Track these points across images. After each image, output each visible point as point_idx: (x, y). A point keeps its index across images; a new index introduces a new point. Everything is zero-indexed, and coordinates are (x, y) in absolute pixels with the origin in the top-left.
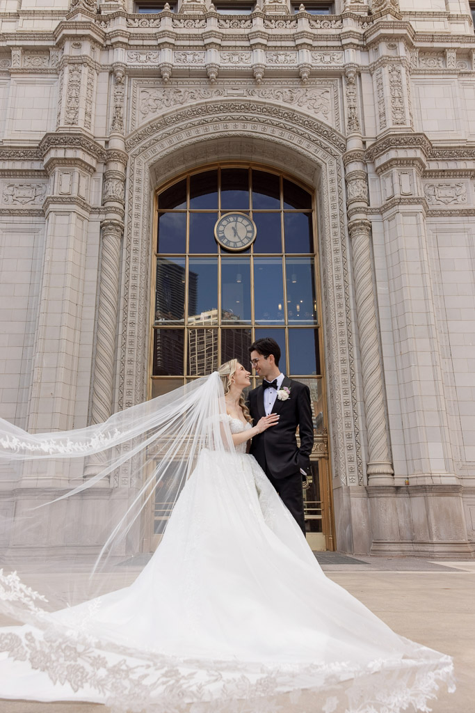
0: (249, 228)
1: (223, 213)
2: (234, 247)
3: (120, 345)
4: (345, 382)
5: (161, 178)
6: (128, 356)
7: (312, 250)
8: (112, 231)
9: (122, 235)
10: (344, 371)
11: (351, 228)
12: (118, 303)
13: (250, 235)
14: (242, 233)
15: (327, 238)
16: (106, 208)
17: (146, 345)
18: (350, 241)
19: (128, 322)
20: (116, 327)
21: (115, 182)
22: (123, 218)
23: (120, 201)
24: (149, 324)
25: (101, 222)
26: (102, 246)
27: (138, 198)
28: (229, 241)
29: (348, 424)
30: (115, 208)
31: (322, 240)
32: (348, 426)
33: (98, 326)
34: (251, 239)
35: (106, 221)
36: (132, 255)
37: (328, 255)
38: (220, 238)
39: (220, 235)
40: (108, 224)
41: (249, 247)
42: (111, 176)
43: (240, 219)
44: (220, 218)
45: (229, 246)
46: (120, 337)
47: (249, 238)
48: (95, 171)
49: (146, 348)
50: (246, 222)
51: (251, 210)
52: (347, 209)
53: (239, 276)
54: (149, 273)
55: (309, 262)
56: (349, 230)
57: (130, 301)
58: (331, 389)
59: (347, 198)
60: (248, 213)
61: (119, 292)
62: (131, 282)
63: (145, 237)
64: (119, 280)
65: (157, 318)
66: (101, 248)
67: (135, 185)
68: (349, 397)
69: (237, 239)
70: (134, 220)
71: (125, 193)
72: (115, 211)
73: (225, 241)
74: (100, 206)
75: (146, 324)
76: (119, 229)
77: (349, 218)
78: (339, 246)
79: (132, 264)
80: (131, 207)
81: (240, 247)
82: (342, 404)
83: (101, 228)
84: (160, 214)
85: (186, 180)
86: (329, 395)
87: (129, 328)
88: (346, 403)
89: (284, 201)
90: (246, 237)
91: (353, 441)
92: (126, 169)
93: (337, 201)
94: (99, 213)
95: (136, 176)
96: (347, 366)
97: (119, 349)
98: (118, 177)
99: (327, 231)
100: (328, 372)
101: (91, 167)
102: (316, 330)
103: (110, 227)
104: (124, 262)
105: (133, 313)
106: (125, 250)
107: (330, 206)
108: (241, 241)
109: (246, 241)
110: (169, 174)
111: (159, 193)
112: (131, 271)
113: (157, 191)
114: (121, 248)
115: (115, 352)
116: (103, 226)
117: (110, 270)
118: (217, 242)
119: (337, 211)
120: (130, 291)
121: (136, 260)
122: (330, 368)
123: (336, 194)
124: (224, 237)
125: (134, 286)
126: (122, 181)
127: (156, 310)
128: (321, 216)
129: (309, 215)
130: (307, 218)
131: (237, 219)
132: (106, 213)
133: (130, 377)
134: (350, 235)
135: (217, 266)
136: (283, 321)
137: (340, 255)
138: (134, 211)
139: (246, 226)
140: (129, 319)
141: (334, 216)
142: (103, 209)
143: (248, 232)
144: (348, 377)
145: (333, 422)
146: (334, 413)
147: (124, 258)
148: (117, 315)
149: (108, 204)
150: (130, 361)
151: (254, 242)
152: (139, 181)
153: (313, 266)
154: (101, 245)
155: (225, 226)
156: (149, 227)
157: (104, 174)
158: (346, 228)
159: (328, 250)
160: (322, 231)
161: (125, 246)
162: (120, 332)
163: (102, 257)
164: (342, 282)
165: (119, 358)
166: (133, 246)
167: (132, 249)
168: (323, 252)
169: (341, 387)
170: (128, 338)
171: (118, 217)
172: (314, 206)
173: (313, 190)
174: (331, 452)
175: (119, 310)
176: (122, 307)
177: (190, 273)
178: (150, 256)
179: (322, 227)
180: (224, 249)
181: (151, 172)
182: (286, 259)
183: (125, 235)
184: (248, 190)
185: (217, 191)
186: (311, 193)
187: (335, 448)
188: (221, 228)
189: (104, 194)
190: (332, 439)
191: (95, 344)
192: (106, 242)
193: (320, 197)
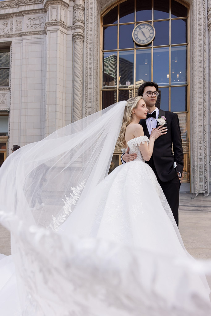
0: (151, 31)
1: (137, 24)
2: (143, 43)
3: (84, 100)
4: (200, 115)
5: (104, 7)
6: (88, 105)
7: (187, 42)
8: (78, 39)
9: (84, 41)
10: (200, 108)
11: (210, 25)
12: (83, 78)
13: (151, 35)
14: (147, 35)
15: (195, 33)
16: (75, 26)
17: (98, 99)
18: (209, 33)
19: (88, 88)
20: (83, 91)
21: (79, 11)
22: (84, 31)
23: (82, 22)
24: (99, 89)
25: (73, 34)
26: (74, 48)
27: (91, 19)
28: (140, 40)
29: (200, 137)
30: (79, 26)
31: (192, 34)
32: (200, 138)
33: (74, 91)
34: (152, 37)
35: (75, 34)
36: (89, 52)
37: (195, 43)
38: (135, 39)
39: (136, 37)
40: (76, 35)
41: (151, 43)
42: (77, 8)
43: (146, 26)
44: (136, 27)
45: (140, 43)
46: (84, 96)
47: (151, 37)
48: (69, 6)
49: (98, 101)
50: (149, 28)
51: (153, 20)
52: (208, 14)
53: (146, 60)
54: (98, 62)
55: (184, 48)
56: (208, 27)
57: (89, 77)
58: (192, 119)
59: (208, 7)
60: (151, 22)
61: (83, 72)
62: (89, 66)
63: (95, 41)
64: (83, 66)
65: (104, 85)
66: (73, 49)
67: (90, 11)
68: (202, 123)
69: (144, 39)
70: (89, 32)
71: (84, 17)
72: (79, 27)
73: (138, 40)
74: (72, 25)
75: (97, 88)
76: (82, 37)
77: (208, 19)
78: (202, 37)
79: (89, 57)
80: (87, 25)
81: (146, 42)
82: (198, 127)
83: (73, 38)
84: (104, 28)
85: (117, 7)
86: (191, 122)
87: (88, 91)
88: (200, 126)
89: (172, 14)
90: (150, 37)
91: (202, 145)
92: (84, 3)
93: (202, 10)
94: (72, 29)
95: (90, 6)
96: (202, 106)
97: (84, 102)
98: (80, 8)
99: (195, 28)
100: (191, 110)
101: (67, 4)
102: (186, 87)
103: (77, 37)
104: (85, 56)
105: (90, 83)
106: (85, 49)
107: (198, 13)
108: (147, 39)
109: (149, 39)
110: (108, 3)
111: (103, 16)
112: (89, 61)
113: (102, 14)
114: (83, 48)
115: (82, 103)
116: (74, 36)
117: (79, 61)
118: (134, 41)
119: (202, 16)
120: (89, 72)
121: (91, 54)
122: (192, 107)
123: (201, 6)
124: (137, 38)
125: (90, 69)
126: (82, 10)
127: (103, 81)
128: (192, 20)
129: (186, 20)
130: (185, 23)
131: (145, 27)
132: (75, 29)
134: (209, 29)
135: (134, 55)
136: (168, 83)
137: (202, 42)
138: (89, 27)
139: (149, 30)
140: (89, 86)
141: (200, 19)
142: (73, 27)
143: (151, 33)
144: (202, 112)
145: (192, 136)
146: (193, 131)
147: (85, 53)
148: (83, 85)
149: (76, 24)
150: (90, 107)
151: (154, 39)
152: (91, 9)
153: (187, 51)
154: (73, 48)
155: (138, 31)
156: (98, 36)
157: (73, 7)
158: (207, 25)
159: (195, 40)
160: (192, 29)
161: (85, 47)
162: (84, 93)
163: (74, 54)
164: (202, 58)
165: (84, 106)
166: (89, 47)
167: (89, 48)
168: (192, 42)
169: (198, 118)
170: (88, 96)
171: (81, 31)
172: (189, 15)
173: (189, 5)
174: (190, 151)
175: (83, 82)
176: (85, 80)
178: (99, 52)
179: (192, 27)
180: (137, 45)
181: (98, 3)
182: (171, 48)
183: (85, 41)
184: (151, 9)
185: (134, 12)
186: (187, 7)
187: (193, 149)
188: (136, 33)
189: (74, 18)
190: (191, 144)
191: (73, 100)
192: (76, 46)
193: (192, 8)
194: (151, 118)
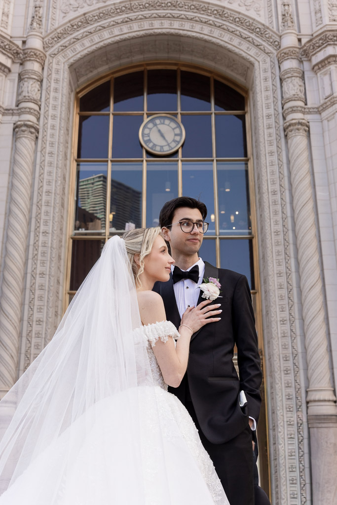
0: (177, 131)
1: (149, 115)
2: (160, 151)
3: (30, 256)
4: (281, 298)
5: (82, 80)
6: (39, 269)
7: (246, 155)
8: (26, 133)
9: (37, 138)
10: (281, 285)
11: (287, 128)
12: (30, 211)
13: (178, 138)
14: (170, 137)
15: (261, 139)
16: (20, 109)
17: (62, 257)
18: (287, 142)
19: (41, 231)
20: (28, 237)
21: (31, 82)
22: (38, 119)
23: (35, 102)
24: (66, 235)
25: (14, 124)
26: (15, 150)
27: (55, 99)
28: (155, 145)
29: (285, 345)
30: (29, 108)
31: (256, 142)
32: (285, 347)
33: (7, 236)
34: (179, 142)
35: (19, 123)
36: (47, 158)
37: (263, 158)
38: (147, 142)
39: (146, 139)
40: (21, 126)
41: (177, 152)
42: (27, 76)
43: (167, 122)
44: (146, 120)
45: (155, 150)
46: (31, 248)
47: (177, 141)
48: (10, 71)
49: (62, 262)
50: (173, 125)
51: (179, 111)
52: (283, 108)
53: (168, 184)
54: (67, 179)
55: (242, 167)
56: (285, 131)
57: (44, 208)
58: (266, 306)
59: (282, 97)
60: (176, 115)
61: (31, 198)
62: (45, 188)
63: (62, 140)
64: (32, 186)
65: (77, 228)
66: (14, 151)
67: (53, 85)
68: (286, 314)
69: (163, 143)
70: (50, 122)
71: (41, 94)
72: (30, 111)
73: (151, 145)
74: (14, 107)
75: (62, 234)
76: (33, 130)
77: (284, 118)
78: (274, 148)
79: (47, 169)
80: (47, 109)
81: (167, 150)
82: (279, 323)
83: (14, 130)
84: (82, 119)
85: (108, 83)
86: (264, 313)
87: (41, 238)
88: (283, 321)
89: (216, 104)
90: (174, 141)
91: (290, 364)
92: (43, 69)
93: (271, 100)
94: (13, 114)
95: (54, 76)
96: (283, 280)
97: (30, 261)
98: (34, 77)
99: (261, 132)
100: (263, 287)
101: (6, 67)
102: (251, 241)
103: (24, 128)
104: (38, 167)
105: (46, 222)
106: (39, 154)
107: (264, 105)
108: (168, 145)
109: (173, 145)
110: (90, 75)
111: (80, 95)
112: (46, 176)
113: (78, 93)
114: (35, 152)
115: (26, 264)
116: (16, 128)
117: (24, 175)
118: (142, 146)
119: (272, 111)
120: (44, 198)
121: (51, 164)
122: (265, 282)
123: (270, 93)
124: (149, 141)
125: (48, 192)
126: (38, 81)
127: (76, 220)
128: (255, 118)
129: (242, 118)
130: (240, 122)
131: (164, 122)
132: (19, 114)
133: (42, 292)
134: (286, 136)
135: (141, 172)
136: (214, 231)
137: (275, 158)
138: (51, 112)
139: (173, 129)
140: (42, 228)
141: (268, 116)
142: (18, 109)
143: (176, 135)
144: (284, 292)
145: (269, 342)
146: (270, 333)
147: (38, 161)
148: (29, 224)
149: (23, 105)
150: (42, 274)
151: (182, 146)
152: (57, 81)
153: (247, 171)
154: (14, 148)
155: (150, 129)
156: (67, 130)
157: (19, 74)
158: (282, 128)
159: (262, 153)
160: (255, 133)
161: (39, 149)
162: (32, 242)
163: (14, 162)
164: (277, 187)
165: (29, 270)
166: (48, 149)
167: (47, 152)
168: (257, 156)
169: (277, 303)
170: (40, 249)
171: (33, 118)
172: (248, 109)
173: (247, 92)
174: (266, 376)
175: (30, 219)
176: (34, 215)
177: (112, 181)
178: (68, 162)
179: (256, 129)
180: (149, 154)
181: (71, 72)
182: (217, 164)
183: (40, 137)
184: (176, 93)
185: (143, 94)
186: (244, 95)
187: (271, 372)
188: (147, 131)
189: (19, 94)
190: (267, 362)
191: (3, 256)
192: (18, 145)
193: (253, 97)
194: (187, 282)
